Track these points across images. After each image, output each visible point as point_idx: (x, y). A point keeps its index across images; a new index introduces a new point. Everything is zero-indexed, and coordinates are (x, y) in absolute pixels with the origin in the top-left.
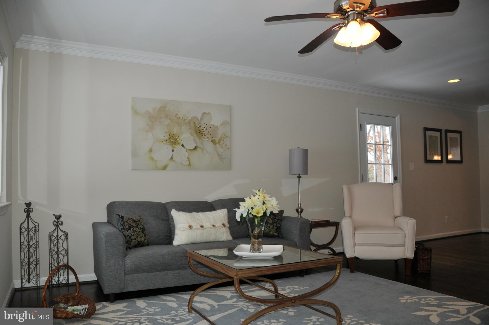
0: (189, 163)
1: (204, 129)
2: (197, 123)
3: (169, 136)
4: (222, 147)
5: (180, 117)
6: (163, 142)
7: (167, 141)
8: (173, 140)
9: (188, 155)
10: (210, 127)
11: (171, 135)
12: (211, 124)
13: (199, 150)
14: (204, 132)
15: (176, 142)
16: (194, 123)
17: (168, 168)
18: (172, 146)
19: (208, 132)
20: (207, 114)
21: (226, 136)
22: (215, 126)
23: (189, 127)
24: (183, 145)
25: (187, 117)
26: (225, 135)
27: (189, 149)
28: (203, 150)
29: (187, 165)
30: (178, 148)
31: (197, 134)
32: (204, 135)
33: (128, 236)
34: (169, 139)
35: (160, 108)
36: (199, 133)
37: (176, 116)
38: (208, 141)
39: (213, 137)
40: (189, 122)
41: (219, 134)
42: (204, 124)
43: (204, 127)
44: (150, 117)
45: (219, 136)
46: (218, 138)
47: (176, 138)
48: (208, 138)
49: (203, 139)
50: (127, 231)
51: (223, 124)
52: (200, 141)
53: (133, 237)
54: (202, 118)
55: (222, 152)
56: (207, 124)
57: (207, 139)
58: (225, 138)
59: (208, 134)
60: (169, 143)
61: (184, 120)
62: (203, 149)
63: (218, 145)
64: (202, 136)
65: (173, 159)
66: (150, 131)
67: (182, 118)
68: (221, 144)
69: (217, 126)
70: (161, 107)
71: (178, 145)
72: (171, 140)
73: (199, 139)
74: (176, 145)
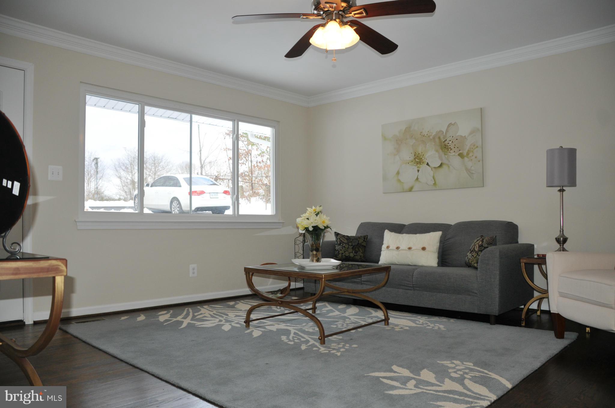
0: (434, 183)
1: (450, 142)
2: (442, 137)
3: (415, 156)
4: (472, 160)
5: (424, 135)
6: (408, 163)
7: (412, 161)
8: (418, 159)
9: (434, 174)
10: (457, 139)
11: (416, 155)
12: (458, 136)
13: (444, 166)
14: (450, 146)
15: (421, 161)
16: (439, 138)
17: (413, 190)
18: (417, 166)
19: (455, 145)
20: (453, 124)
21: (476, 146)
22: (462, 136)
23: (433, 144)
24: (428, 164)
25: (432, 133)
26: (474, 146)
27: (435, 168)
28: (449, 167)
29: (432, 184)
30: (424, 167)
31: (442, 150)
32: (450, 149)
33: (338, 250)
34: (415, 159)
35: (405, 130)
36: (445, 147)
37: (420, 134)
38: (454, 155)
39: (460, 150)
40: (434, 138)
41: (467, 145)
42: (450, 136)
43: (450, 141)
44: (397, 140)
45: (467, 148)
46: (467, 150)
47: (421, 157)
48: (454, 152)
49: (449, 154)
50: (338, 246)
51: (472, 132)
52: (445, 157)
53: (341, 252)
54: (447, 131)
55: (471, 167)
56: (453, 137)
57: (454, 154)
58: (475, 148)
59: (454, 147)
60: (414, 163)
61: (429, 136)
62: (449, 165)
63: (467, 158)
64: (448, 151)
65: (419, 180)
66: (397, 154)
67: (427, 135)
68: (470, 157)
69: (465, 136)
70: (406, 128)
71: (423, 164)
72: (417, 160)
73: (445, 154)
74: (421, 164)
